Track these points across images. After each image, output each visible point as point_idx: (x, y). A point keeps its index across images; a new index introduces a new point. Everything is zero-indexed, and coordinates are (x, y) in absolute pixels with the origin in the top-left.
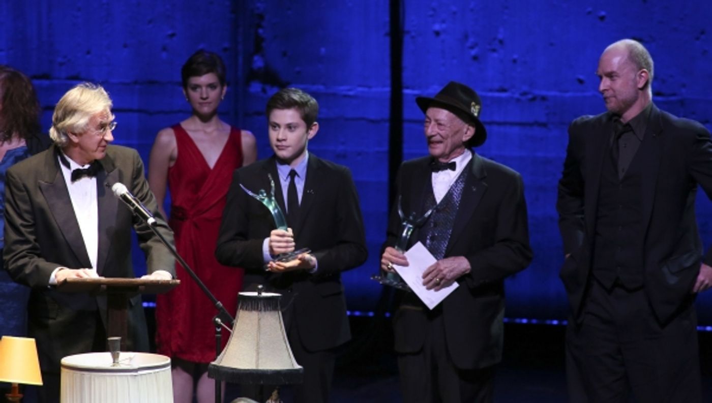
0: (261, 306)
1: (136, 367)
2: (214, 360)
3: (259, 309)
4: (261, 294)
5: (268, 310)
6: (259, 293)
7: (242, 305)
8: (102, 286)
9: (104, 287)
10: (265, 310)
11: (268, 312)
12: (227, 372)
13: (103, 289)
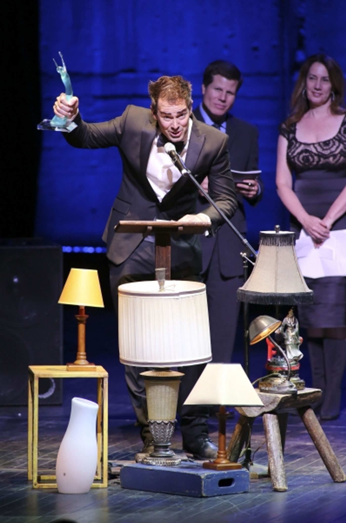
0: (278, 241)
1: (178, 292)
3: (277, 244)
5: (284, 245)
6: (277, 232)
7: (263, 241)
8: (149, 227)
9: (150, 228)
10: (281, 245)
11: (284, 247)
12: (251, 296)
13: (149, 229)
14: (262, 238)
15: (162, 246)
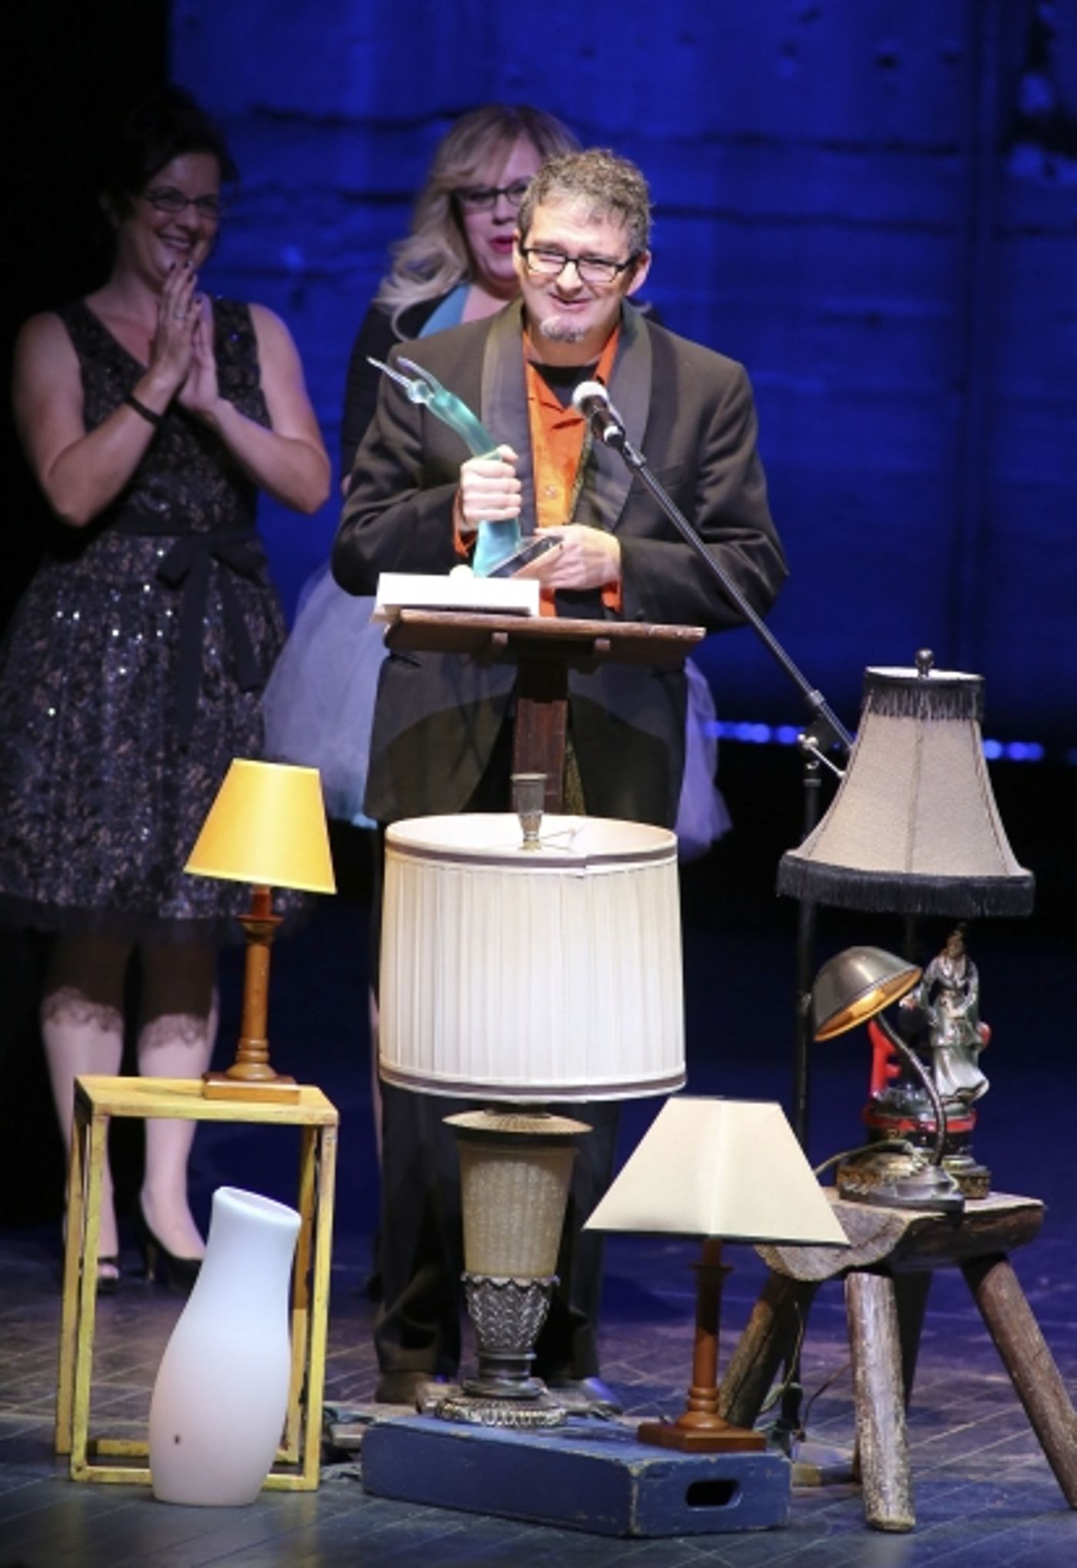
0: (924, 703)
1: (582, 854)
2: (796, 844)
3: (920, 714)
4: (927, 673)
5: (943, 717)
6: (921, 672)
7: (876, 700)
8: (497, 635)
9: (503, 637)
10: (935, 715)
11: (944, 723)
12: (826, 879)
13: (499, 644)
14: (872, 691)
15: (537, 701)
